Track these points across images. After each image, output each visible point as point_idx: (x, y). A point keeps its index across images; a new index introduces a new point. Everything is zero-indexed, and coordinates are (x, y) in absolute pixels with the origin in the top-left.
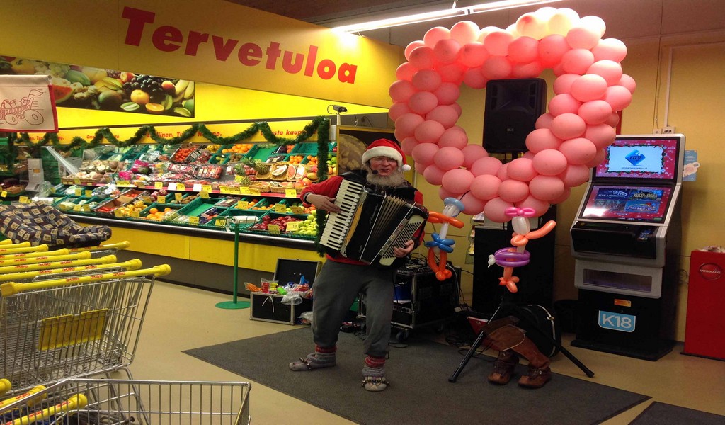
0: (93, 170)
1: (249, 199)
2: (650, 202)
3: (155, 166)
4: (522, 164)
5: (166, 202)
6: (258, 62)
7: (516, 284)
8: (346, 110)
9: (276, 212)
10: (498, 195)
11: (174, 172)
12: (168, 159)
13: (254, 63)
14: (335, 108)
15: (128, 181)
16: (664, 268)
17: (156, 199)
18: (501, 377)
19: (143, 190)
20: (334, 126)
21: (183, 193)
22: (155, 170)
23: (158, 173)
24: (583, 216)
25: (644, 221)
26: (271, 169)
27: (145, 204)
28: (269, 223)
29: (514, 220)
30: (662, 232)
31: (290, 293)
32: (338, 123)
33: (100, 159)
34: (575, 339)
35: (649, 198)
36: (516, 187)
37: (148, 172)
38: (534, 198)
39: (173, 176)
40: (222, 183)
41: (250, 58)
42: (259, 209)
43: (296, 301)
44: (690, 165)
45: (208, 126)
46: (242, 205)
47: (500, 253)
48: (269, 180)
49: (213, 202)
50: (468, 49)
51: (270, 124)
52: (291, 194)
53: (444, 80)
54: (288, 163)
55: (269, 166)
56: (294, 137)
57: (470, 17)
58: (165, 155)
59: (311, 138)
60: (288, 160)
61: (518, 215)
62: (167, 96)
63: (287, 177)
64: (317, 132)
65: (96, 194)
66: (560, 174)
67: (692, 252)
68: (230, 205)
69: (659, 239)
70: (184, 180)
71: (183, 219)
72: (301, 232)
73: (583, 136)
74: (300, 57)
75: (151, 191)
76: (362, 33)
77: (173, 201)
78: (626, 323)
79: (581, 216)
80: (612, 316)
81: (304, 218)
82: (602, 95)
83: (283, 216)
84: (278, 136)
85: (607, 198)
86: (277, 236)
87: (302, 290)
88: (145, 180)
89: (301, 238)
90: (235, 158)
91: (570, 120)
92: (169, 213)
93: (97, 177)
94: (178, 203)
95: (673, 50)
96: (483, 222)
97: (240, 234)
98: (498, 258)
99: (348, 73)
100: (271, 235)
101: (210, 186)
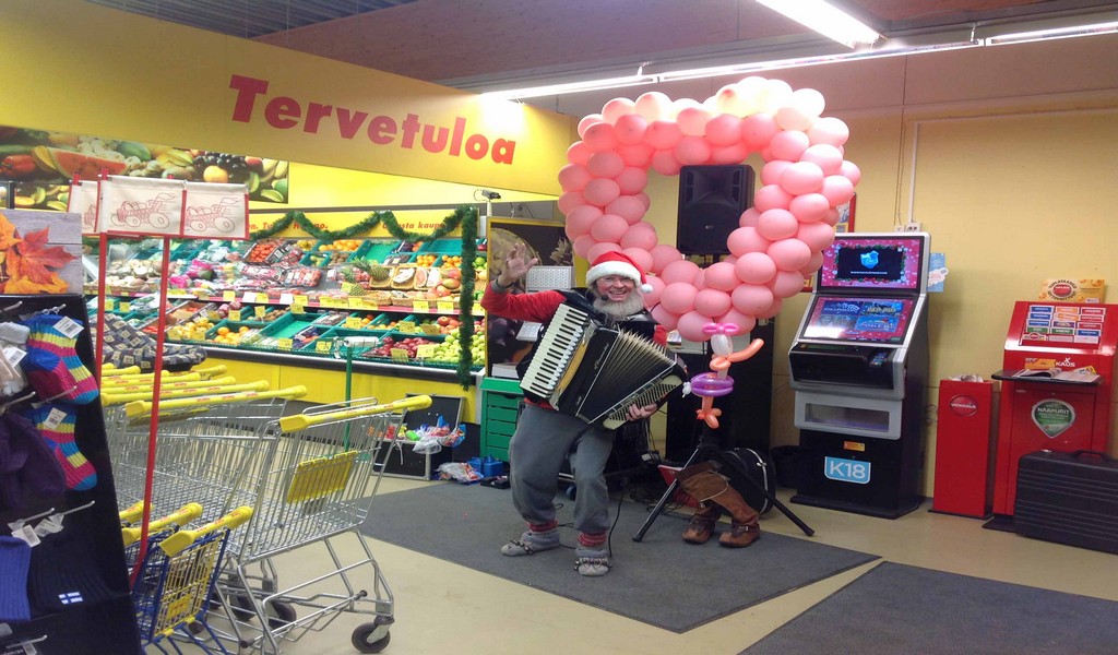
0: (129, 274)
1: (362, 314)
2: (888, 318)
3: (222, 268)
4: (723, 269)
5: (242, 319)
6: (391, 139)
7: (717, 417)
8: (499, 197)
9: (401, 332)
10: (695, 308)
11: (251, 277)
12: (239, 258)
13: (387, 140)
14: (484, 193)
15: (183, 290)
16: (904, 401)
17: (227, 314)
18: (698, 535)
19: (207, 302)
20: (483, 218)
21: (267, 306)
22: (223, 275)
23: (226, 278)
24: (805, 335)
25: (878, 341)
26: (391, 274)
27: (210, 322)
28: (392, 347)
29: (713, 338)
30: (900, 355)
31: (425, 439)
32: (489, 213)
33: (137, 258)
34: (795, 494)
35: (886, 313)
36: (716, 298)
37: (212, 277)
38: (738, 311)
39: (250, 282)
40: (323, 293)
41: (381, 134)
42: (377, 328)
43: (433, 448)
44: (936, 272)
45: (308, 216)
46: (352, 323)
47: (697, 379)
48: (389, 289)
49: (310, 319)
50: (656, 127)
51: (396, 213)
52: (421, 308)
53: (628, 165)
54: (415, 265)
55: (388, 270)
56: (430, 232)
57: (660, 87)
58: (235, 253)
59: (452, 234)
60: (415, 261)
61: (719, 332)
62: (252, 174)
63: (415, 285)
64: (460, 225)
65: (137, 308)
66: (768, 284)
67: (942, 382)
68: (335, 322)
69: (896, 364)
70: (266, 288)
71: (268, 342)
72: (437, 358)
73: (795, 236)
74: (444, 132)
75: (219, 304)
76: (521, 101)
77: (251, 318)
78: (858, 472)
79: (802, 337)
80: (842, 464)
81: (440, 340)
82: (817, 188)
83: (412, 337)
84: (406, 230)
85: (835, 313)
86: (404, 364)
87: (440, 434)
88: (209, 288)
89: (438, 367)
90: (339, 257)
91: (780, 217)
92: (247, 335)
93: (137, 284)
94: (260, 320)
95: (919, 126)
96: (679, 344)
97: (353, 362)
98: (695, 386)
99: (505, 152)
100: (396, 363)
101: (305, 297)
